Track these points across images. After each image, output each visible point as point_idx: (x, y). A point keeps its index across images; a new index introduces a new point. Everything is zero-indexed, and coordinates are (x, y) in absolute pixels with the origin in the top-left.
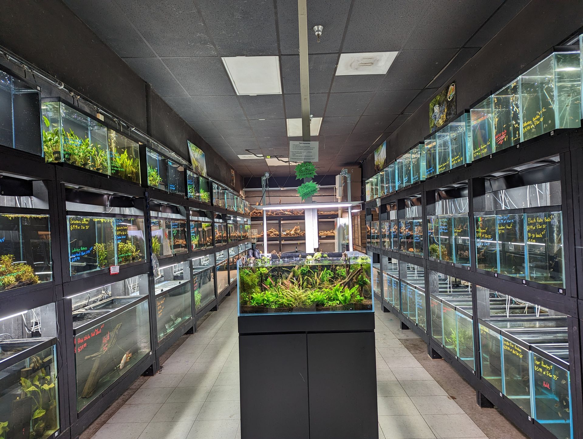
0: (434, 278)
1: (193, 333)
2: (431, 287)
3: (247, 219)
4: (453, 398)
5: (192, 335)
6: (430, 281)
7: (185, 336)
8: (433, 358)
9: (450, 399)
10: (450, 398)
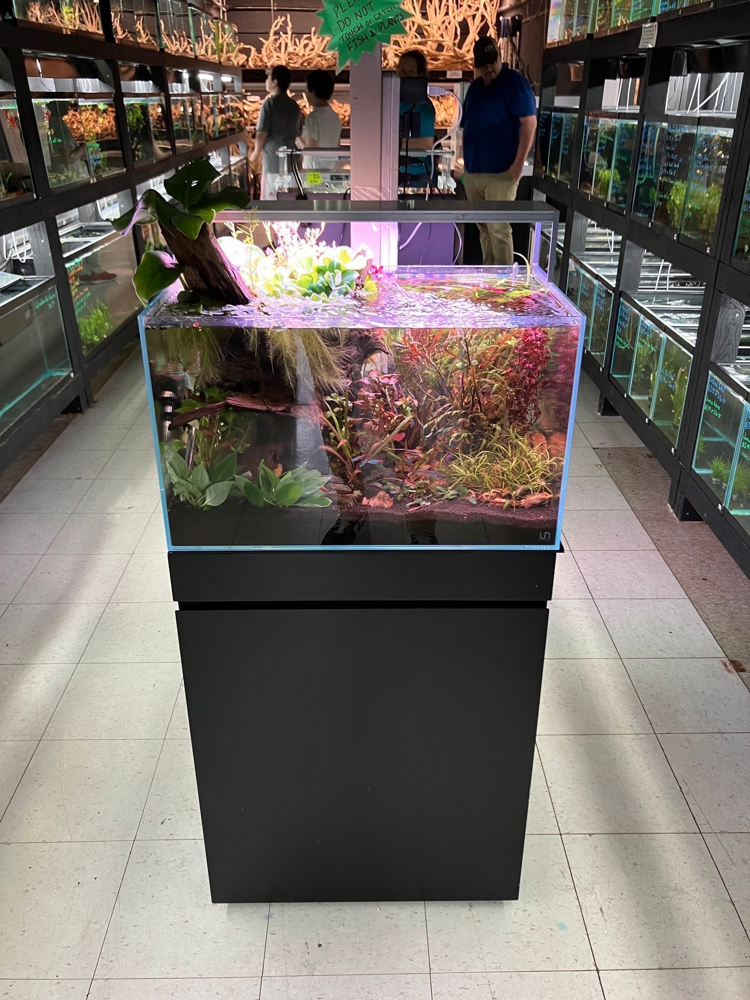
0: (731, 317)
1: (81, 411)
2: (717, 342)
3: (233, 78)
4: (739, 668)
5: (79, 416)
6: (718, 327)
7: (64, 418)
8: (683, 518)
9: (730, 672)
10: (730, 667)
